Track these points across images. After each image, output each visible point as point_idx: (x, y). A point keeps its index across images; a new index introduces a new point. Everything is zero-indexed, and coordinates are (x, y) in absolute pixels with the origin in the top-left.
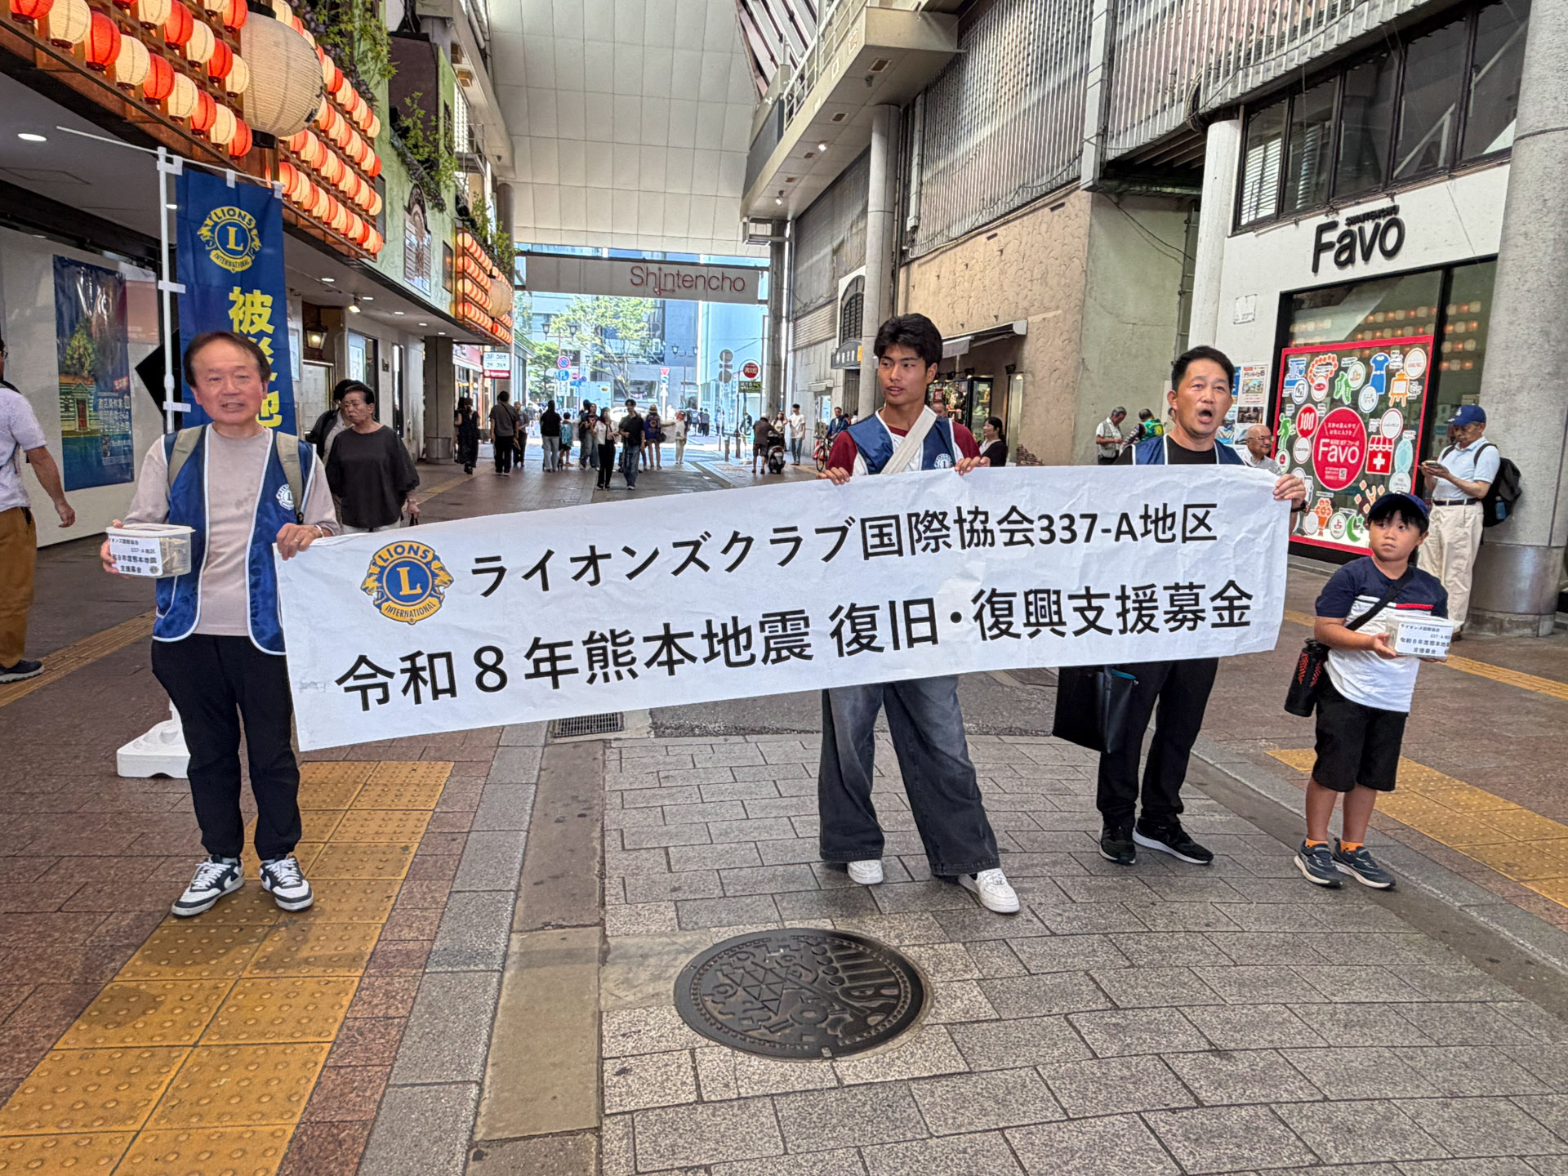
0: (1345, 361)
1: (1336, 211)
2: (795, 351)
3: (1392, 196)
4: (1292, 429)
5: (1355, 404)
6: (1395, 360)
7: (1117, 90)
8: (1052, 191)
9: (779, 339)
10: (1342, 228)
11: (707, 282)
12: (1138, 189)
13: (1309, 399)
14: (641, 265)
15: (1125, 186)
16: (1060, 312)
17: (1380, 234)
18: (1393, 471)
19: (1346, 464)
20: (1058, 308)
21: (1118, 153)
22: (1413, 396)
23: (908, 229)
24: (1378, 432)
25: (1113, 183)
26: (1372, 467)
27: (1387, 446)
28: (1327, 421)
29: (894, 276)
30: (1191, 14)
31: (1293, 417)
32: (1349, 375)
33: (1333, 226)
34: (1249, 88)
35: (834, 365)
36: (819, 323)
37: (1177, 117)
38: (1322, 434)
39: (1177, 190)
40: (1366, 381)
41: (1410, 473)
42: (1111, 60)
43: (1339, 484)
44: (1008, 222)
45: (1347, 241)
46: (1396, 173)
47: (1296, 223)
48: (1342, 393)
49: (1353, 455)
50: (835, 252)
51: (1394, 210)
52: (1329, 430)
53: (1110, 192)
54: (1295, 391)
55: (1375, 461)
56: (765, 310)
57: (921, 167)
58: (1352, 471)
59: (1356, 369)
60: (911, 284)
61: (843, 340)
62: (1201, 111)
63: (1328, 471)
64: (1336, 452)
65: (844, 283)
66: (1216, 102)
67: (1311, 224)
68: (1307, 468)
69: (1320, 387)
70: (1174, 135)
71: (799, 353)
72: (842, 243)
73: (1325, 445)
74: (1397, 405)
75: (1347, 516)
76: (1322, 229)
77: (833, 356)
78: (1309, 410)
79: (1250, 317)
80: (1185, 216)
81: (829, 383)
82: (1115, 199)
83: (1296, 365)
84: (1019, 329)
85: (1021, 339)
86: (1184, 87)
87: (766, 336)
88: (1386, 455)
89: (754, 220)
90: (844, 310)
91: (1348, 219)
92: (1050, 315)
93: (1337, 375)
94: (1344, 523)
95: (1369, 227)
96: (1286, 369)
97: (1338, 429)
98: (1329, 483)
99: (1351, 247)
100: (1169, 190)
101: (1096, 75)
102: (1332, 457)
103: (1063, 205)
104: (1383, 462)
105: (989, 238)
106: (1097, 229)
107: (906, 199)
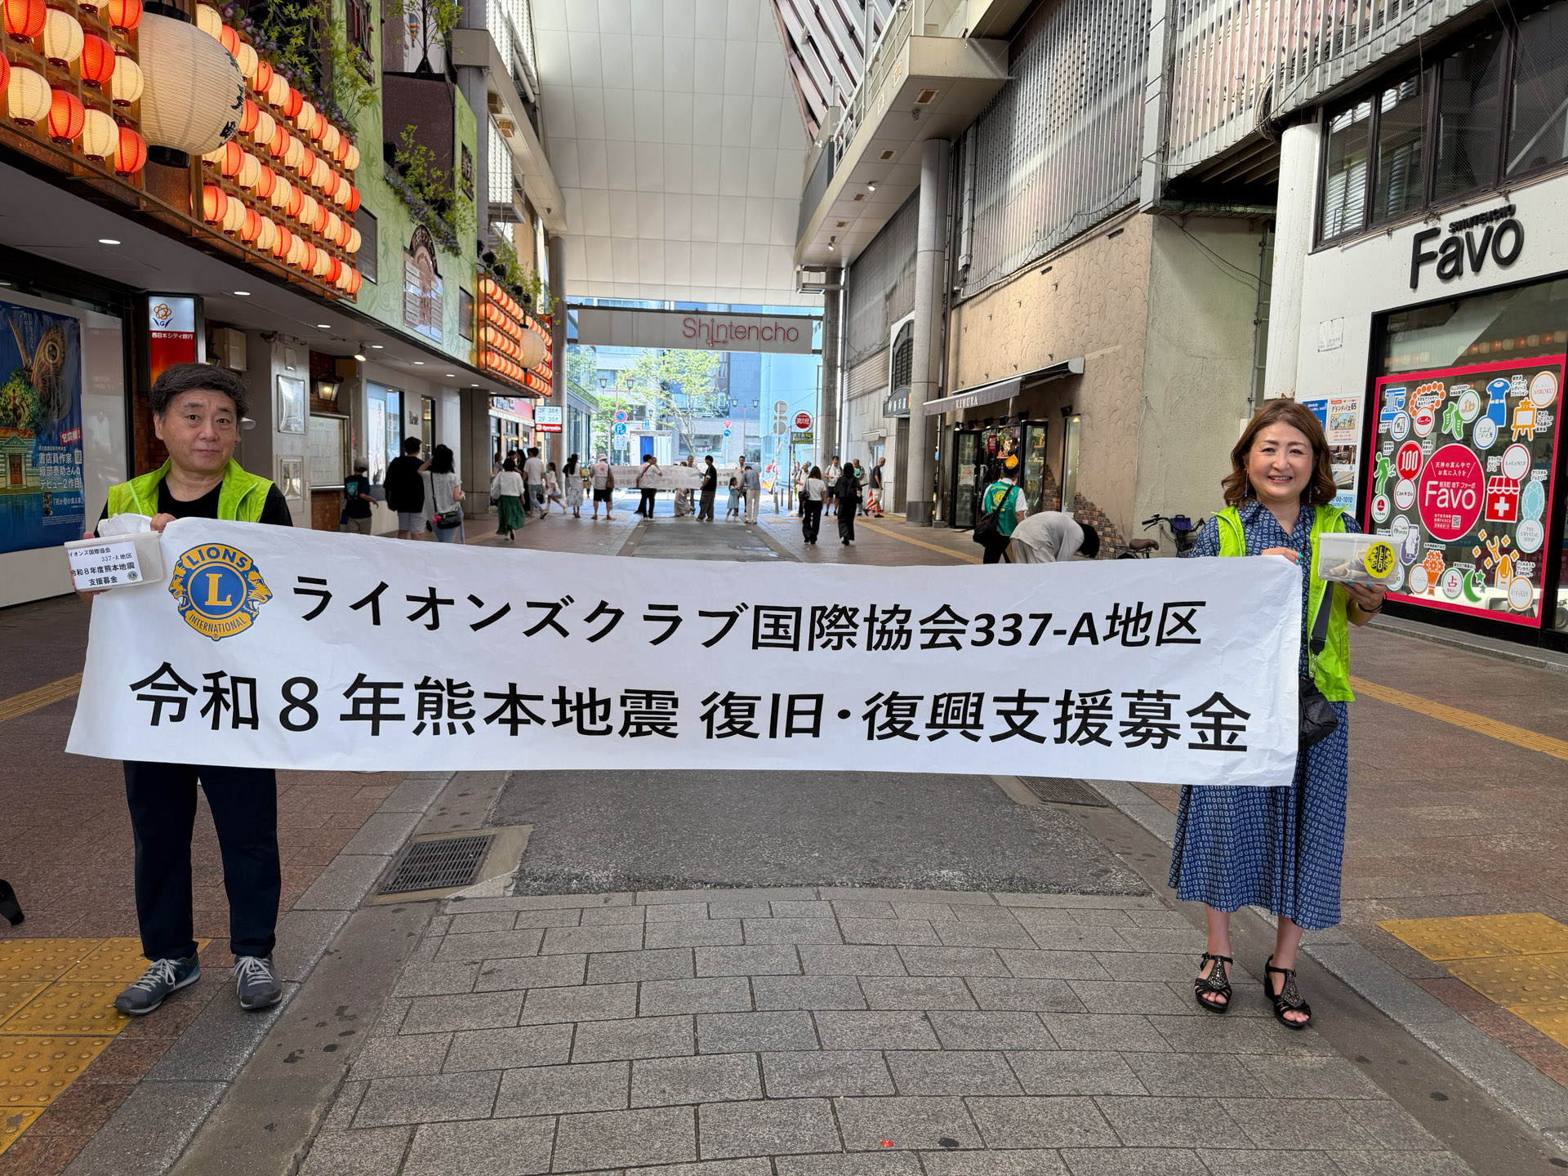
0: (1455, 390)
1: (1438, 217)
2: (850, 400)
3: (1506, 195)
4: (1391, 471)
5: (1468, 438)
6: (1517, 385)
7: (1178, 102)
8: (1110, 216)
9: (834, 388)
10: (1445, 235)
11: (760, 334)
12: (1204, 209)
13: (1412, 434)
14: (694, 316)
15: (1189, 207)
16: (1119, 347)
17: (1493, 240)
18: (1520, 519)
19: (1460, 510)
20: (1117, 343)
21: (1180, 171)
22: (1543, 429)
23: (960, 268)
24: (1499, 472)
25: (1175, 205)
26: (1493, 513)
27: (1511, 489)
28: (1435, 460)
29: (945, 317)
30: (1258, 13)
31: (1392, 456)
32: (1461, 405)
33: (1435, 233)
34: (1327, 87)
35: (885, 413)
36: (874, 371)
37: (1246, 124)
38: (1429, 475)
39: (1249, 210)
40: (1482, 413)
41: (1542, 520)
42: (1171, 70)
43: (1448, 533)
44: (1064, 253)
45: (1452, 250)
46: (1509, 170)
47: (1389, 233)
48: (1452, 426)
49: (1469, 499)
50: (888, 297)
51: (1511, 210)
52: (1437, 470)
53: (1173, 215)
54: (1395, 425)
55: (1497, 506)
56: (819, 360)
57: (973, 201)
58: (1467, 518)
59: (1468, 400)
60: (963, 326)
61: (895, 387)
62: (1273, 117)
63: (1438, 518)
64: (1447, 496)
65: (895, 329)
66: (1290, 106)
67: (1405, 235)
68: (1410, 514)
69: (1424, 420)
70: (1242, 147)
71: (854, 402)
72: (895, 288)
73: (1433, 488)
74: (1522, 439)
75: (1464, 572)
76: (1420, 239)
77: (885, 404)
78: (1413, 448)
79: (1337, 344)
80: (1259, 238)
81: (882, 433)
82: (1178, 220)
83: (1393, 397)
84: (1074, 368)
85: (1079, 377)
86: (1253, 92)
87: (820, 386)
88: (1511, 499)
89: (806, 269)
90: (896, 356)
91: (1451, 225)
92: (1108, 351)
93: (1445, 405)
94: (1460, 580)
95: (1479, 232)
96: (1382, 404)
97: (1448, 469)
98: (1439, 532)
99: (1457, 257)
100: (1240, 209)
101: (1154, 88)
102: (1443, 501)
103: (1121, 231)
104: (1507, 507)
105: (1043, 272)
106: (1159, 253)
107: (957, 238)
